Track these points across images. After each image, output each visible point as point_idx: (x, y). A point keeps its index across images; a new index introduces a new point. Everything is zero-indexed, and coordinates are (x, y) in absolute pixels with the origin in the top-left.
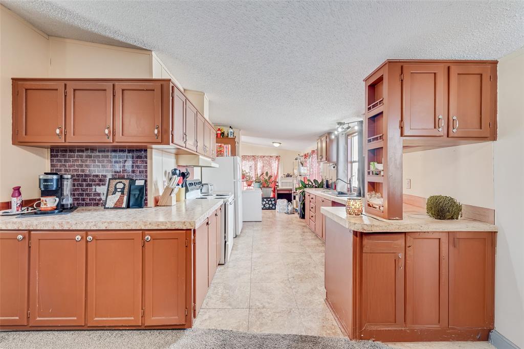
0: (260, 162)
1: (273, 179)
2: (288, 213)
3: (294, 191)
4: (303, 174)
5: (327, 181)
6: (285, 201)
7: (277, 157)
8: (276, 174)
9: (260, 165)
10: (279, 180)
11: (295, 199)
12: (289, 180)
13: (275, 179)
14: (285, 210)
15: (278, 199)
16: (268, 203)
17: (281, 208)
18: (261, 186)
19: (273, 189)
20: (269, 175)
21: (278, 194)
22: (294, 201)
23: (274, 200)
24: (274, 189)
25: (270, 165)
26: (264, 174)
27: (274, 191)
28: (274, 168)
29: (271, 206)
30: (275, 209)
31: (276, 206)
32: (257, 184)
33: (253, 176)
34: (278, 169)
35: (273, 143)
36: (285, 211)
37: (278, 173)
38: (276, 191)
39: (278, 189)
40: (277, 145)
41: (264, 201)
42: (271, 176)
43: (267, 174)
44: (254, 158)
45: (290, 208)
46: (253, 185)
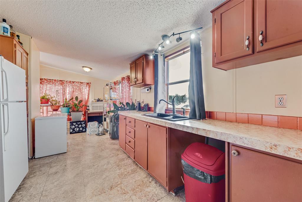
0: (69, 87)
1: (83, 103)
2: (98, 135)
3: (105, 113)
4: (114, 99)
5: (139, 104)
6: (96, 123)
7: (88, 84)
8: (86, 99)
9: (68, 90)
10: (89, 104)
11: (105, 120)
12: (100, 104)
13: (86, 103)
14: (96, 131)
15: (88, 122)
16: (78, 127)
17: (92, 130)
18: (70, 110)
19: (83, 113)
20: (79, 99)
21: (88, 117)
22: (105, 123)
23: (85, 123)
24: (85, 112)
25: (80, 90)
26: (74, 99)
27: (84, 115)
28: (85, 94)
29: (81, 129)
30: (86, 131)
31: (87, 129)
32: (65, 109)
33: (61, 100)
34: (89, 94)
35: (83, 67)
36: (96, 133)
37: (88, 98)
38: (87, 114)
39: (88, 112)
40: (87, 70)
41: (73, 125)
42: (81, 101)
43: (77, 98)
44: (62, 82)
45: (101, 129)
46: (60, 109)
